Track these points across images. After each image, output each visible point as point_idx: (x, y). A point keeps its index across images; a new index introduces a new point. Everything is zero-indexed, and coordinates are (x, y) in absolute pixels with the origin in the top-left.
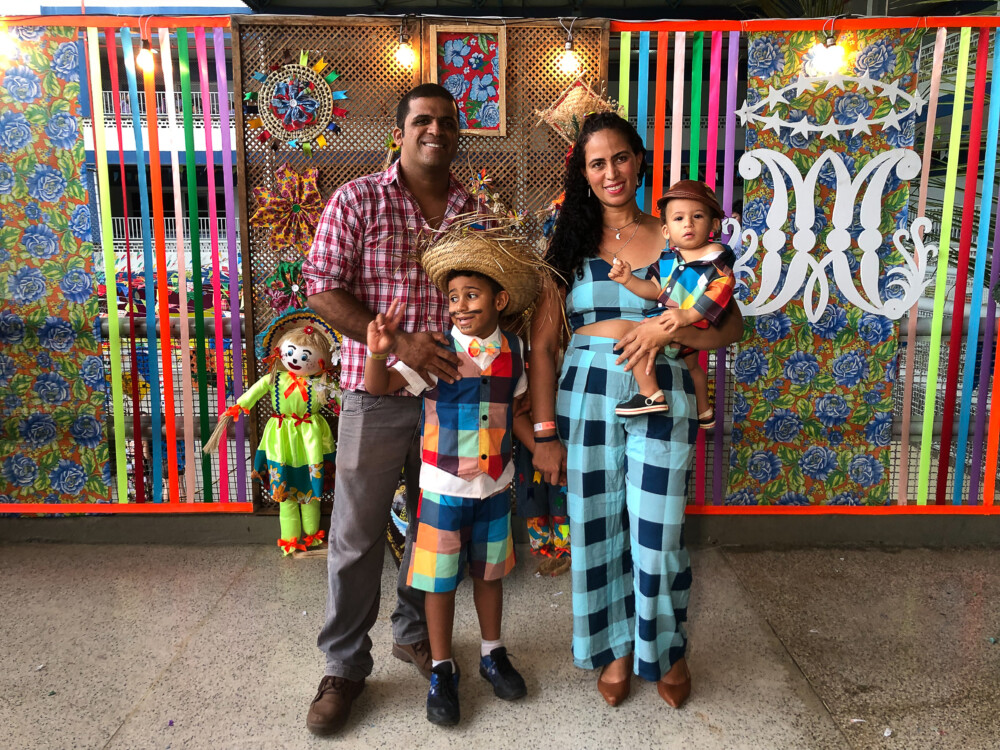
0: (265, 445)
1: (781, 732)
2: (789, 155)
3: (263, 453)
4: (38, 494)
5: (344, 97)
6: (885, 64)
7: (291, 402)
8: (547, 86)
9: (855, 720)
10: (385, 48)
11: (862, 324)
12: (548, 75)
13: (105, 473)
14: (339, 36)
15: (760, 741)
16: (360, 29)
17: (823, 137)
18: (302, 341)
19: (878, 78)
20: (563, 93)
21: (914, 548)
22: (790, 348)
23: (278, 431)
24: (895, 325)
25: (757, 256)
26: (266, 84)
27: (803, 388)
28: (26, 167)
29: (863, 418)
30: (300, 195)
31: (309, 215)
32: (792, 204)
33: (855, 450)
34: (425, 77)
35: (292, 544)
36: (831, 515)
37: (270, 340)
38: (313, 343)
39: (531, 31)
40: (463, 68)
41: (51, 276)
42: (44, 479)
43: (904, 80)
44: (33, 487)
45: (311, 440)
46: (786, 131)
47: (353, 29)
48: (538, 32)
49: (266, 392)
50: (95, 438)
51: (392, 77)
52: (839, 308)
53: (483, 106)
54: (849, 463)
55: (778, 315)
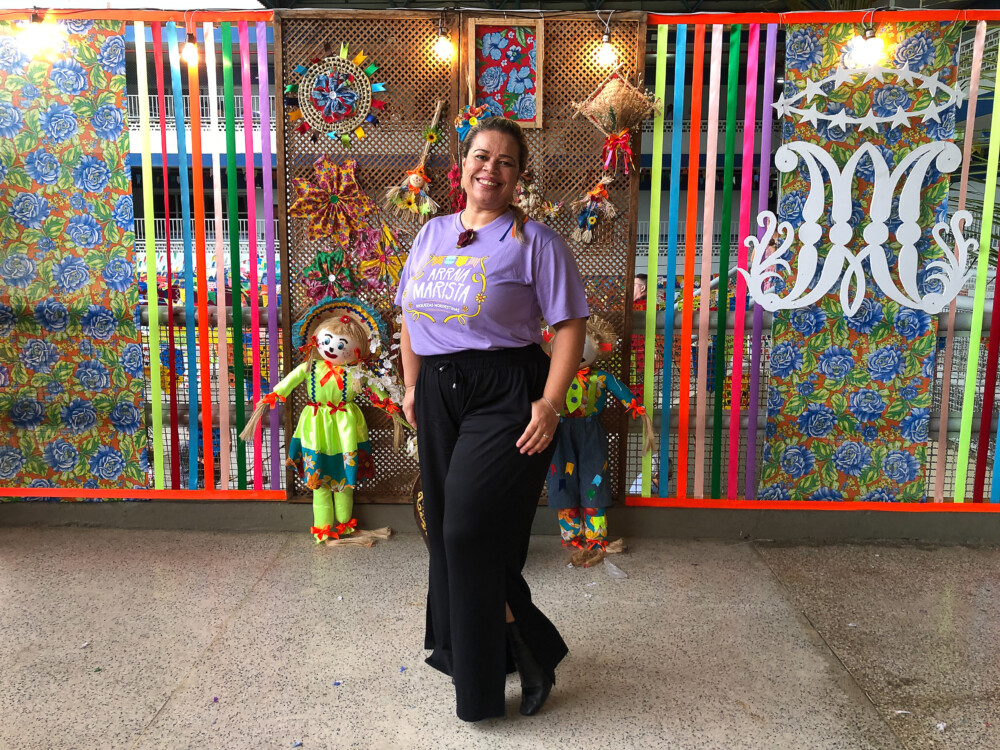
0: (299, 433)
1: (825, 722)
2: (827, 148)
3: (298, 441)
4: (78, 479)
5: (383, 89)
6: (925, 57)
7: (327, 391)
8: (584, 79)
9: (900, 712)
10: (424, 41)
11: (899, 319)
12: (584, 68)
13: (142, 459)
14: (379, 29)
15: (804, 729)
16: (399, 22)
17: (861, 129)
18: (339, 330)
19: (918, 71)
20: (600, 85)
21: (951, 546)
22: (824, 342)
23: (314, 419)
24: (933, 320)
25: (793, 250)
26: (307, 77)
27: (837, 383)
28: (71, 158)
29: (899, 413)
30: (338, 186)
31: (346, 205)
32: (829, 198)
33: (890, 445)
34: (463, 69)
35: (325, 532)
36: (866, 511)
37: (307, 328)
38: (350, 331)
39: (568, 25)
40: (501, 61)
41: (95, 265)
42: (84, 464)
43: (945, 72)
44: (73, 472)
45: (345, 429)
46: (823, 123)
47: (392, 22)
48: (575, 25)
49: (301, 381)
50: (133, 425)
51: (430, 69)
52: (875, 303)
53: (520, 98)
54: (884, 459)
55: (813, 309)
